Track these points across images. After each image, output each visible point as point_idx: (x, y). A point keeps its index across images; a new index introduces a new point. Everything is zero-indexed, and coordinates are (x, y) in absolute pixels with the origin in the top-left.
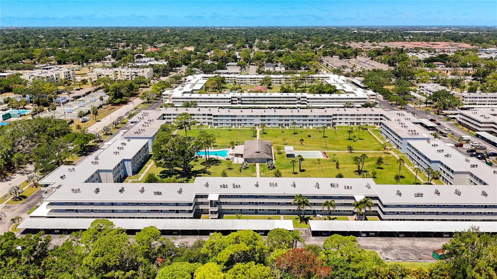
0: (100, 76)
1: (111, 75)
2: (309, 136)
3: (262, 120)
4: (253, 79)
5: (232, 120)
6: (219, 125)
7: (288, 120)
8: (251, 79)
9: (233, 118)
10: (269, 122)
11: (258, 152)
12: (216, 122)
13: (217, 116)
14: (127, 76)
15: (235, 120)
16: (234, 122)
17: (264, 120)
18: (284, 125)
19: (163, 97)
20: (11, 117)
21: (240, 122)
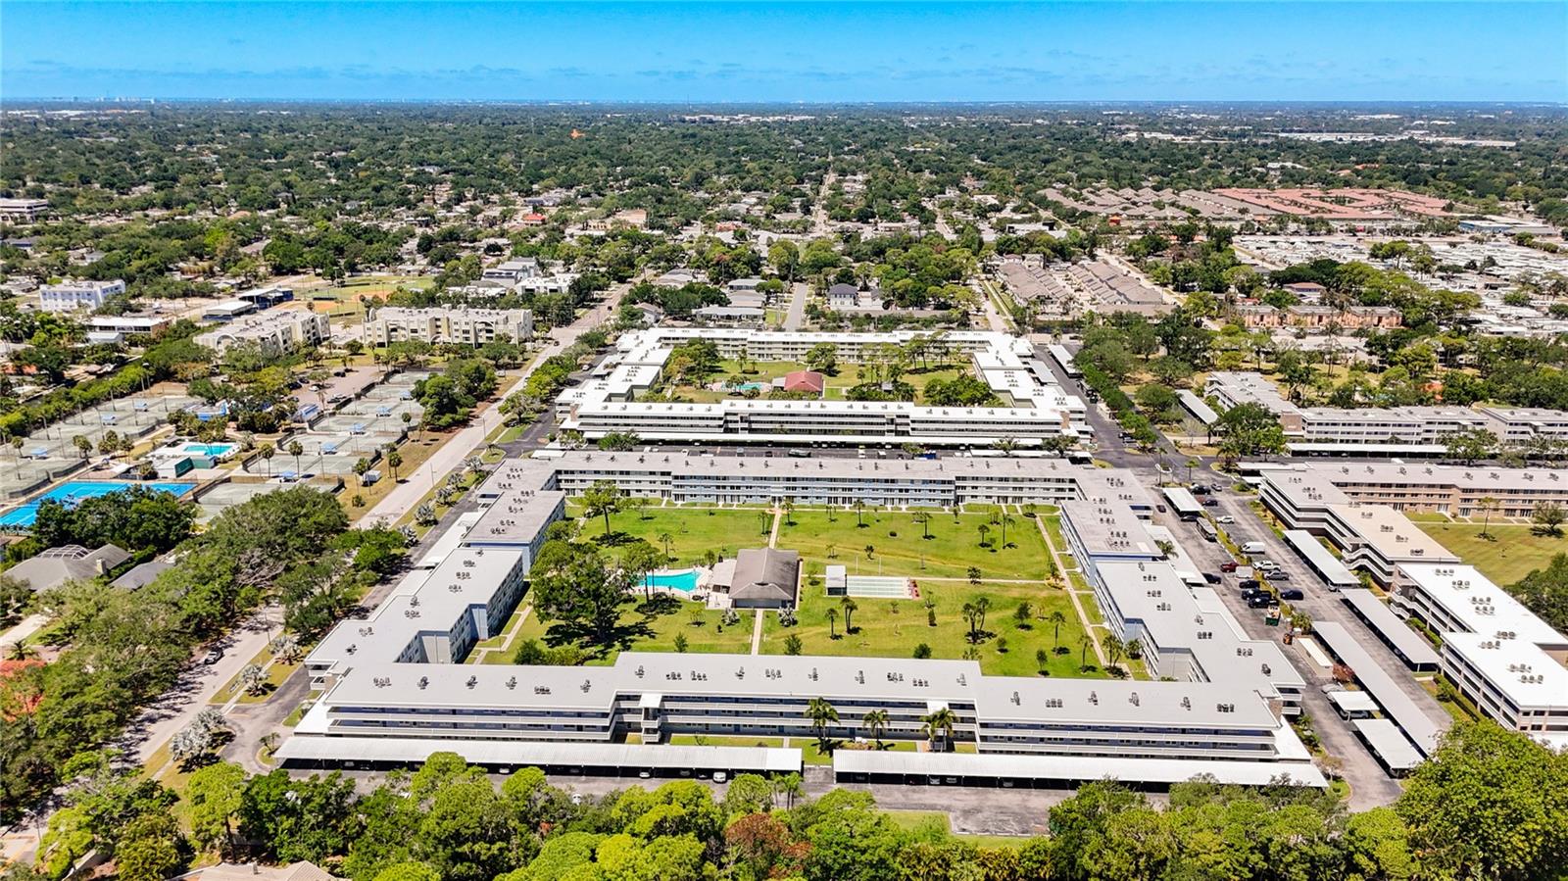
0: (394, 330)
1: (424, 330)
2: (893, 534)
3: (787, 488)
4: (790, 346)
5: (718, 487)
6: (688, 499)
7: (851, 489)
8: (786, 346)
9: (721, 483)
10: (805, 493)
11: (762, 584)
12: (679, 491)
13: (683, 478)
14: (465, 332)
15: (724, 487)
16: (721, 492)
17: (794, 488)
18: (840, 500)
19: (559, 408)
20: (192, 468)
21: (736, 492)
